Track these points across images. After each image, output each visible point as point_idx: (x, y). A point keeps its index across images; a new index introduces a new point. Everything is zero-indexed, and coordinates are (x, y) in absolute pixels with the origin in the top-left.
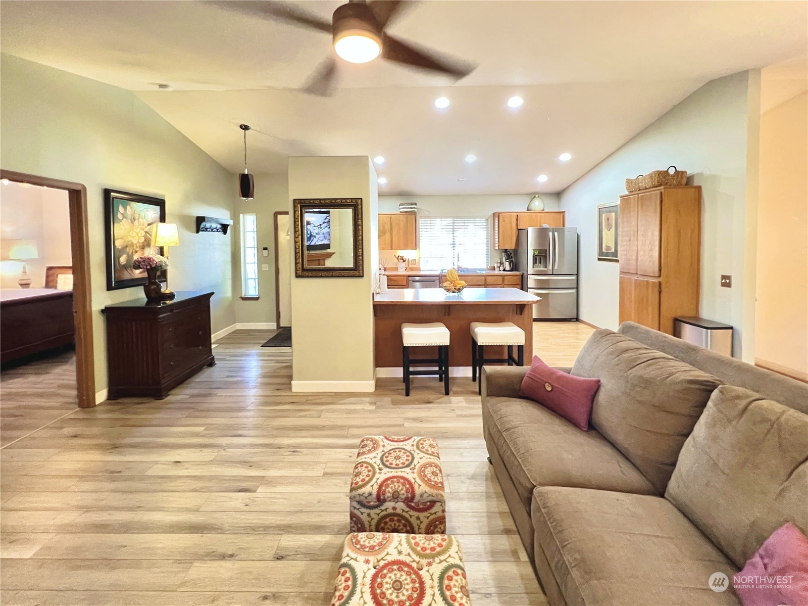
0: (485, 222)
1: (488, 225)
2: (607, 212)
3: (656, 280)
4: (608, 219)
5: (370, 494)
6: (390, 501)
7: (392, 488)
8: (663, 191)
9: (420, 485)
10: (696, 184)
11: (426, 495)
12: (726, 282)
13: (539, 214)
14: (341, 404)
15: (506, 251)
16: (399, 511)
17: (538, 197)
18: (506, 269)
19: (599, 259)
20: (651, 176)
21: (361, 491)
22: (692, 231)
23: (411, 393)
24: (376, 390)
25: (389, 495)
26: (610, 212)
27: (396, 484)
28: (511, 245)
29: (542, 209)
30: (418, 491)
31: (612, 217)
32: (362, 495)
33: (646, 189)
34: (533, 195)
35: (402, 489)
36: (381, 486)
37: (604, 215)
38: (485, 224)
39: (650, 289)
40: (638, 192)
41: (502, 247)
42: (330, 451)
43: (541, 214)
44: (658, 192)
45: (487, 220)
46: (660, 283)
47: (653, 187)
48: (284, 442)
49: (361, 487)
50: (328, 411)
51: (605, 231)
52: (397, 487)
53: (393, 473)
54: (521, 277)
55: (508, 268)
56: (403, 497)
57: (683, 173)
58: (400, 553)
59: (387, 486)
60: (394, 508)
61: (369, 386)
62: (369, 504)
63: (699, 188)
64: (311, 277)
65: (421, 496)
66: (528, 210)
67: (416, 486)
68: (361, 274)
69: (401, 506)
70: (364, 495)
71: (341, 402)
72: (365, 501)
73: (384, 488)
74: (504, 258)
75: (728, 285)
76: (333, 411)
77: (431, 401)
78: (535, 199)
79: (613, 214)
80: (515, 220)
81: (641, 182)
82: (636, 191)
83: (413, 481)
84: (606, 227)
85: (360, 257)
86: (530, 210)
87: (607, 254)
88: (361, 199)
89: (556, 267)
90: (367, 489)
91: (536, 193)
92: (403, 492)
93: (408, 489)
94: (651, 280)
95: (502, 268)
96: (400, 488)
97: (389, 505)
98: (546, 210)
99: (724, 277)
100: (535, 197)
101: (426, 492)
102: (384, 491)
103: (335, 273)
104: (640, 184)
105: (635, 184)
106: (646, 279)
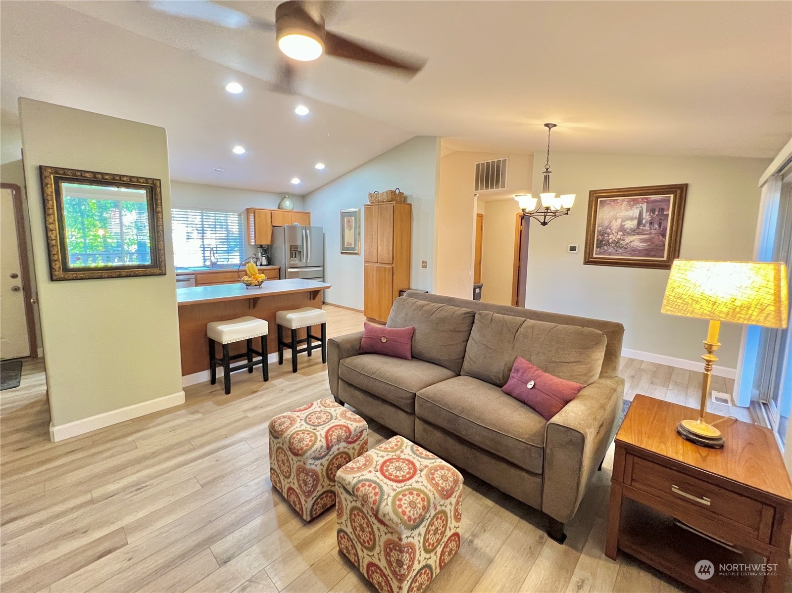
0: (237, 216)
1: (241, 220)
2: (348, 216)
3: (390, 266)
4: (349, 222)
5: (322, 447)
6: (335, 445)
7: (335, 435)
8: (395, 204)
9: (352, 424)
10: (409, 202)
11: (358, 428)
12: (425, 265)
13: (290, 213)
14: (155, 426)
15: (261, 246)
16: (342, 450)
17: (288, 197)
18: (263, 264)
19: (342, 253)
20: (387, 193)
21: (314, 449)
22: (407, 233)
23: (233, 389)
24: (186, 400)
25: (335, 440)
26: (351, 216)
27: (336, 431)
28: (266, 242)
29: (291, 209)
30: (352, 428)
31: (352, 220)
32: (316, 450)
33: (384, 202)
34: (283, 196)
35: (342, 432)
36: (326, 438)
37: (346, 218)
38: (237, 219)
39: (387, 273)
40: (377, 204)
41: (259, 243)
42: (188, 467)
43: (292, 213)
44: (392, 205)
45: (240, 215)
46: (393, 268)
47: (388, 201)
48: (111, 489)
49: (313, 446)
50: (143, 438)
51: (347, 231)
52: (338, 433)
53: (327, 427)
54: (278, 270)
55: (264, 263)
56: (344, 437)
57: (403, 193)
58: (382, 457)
59: (331, 435)
60: (338, 449)
61: (180, 397)
62: (321, 456)
63: (410, 205)
64: (82, 279)
65: (355, 430)
66: (279, 208)
67: (350, 426)
68: (164, 271)
69: (343, 444)
70: (318, 450)
71: (152, 424)
72: (318, 456)
73: (329, 438)
74: (260, 253)
75: (425, 267)
76: (151, 436)
77: (255, 390)
78: (285, 199)
79: (353, 218)
80: (270, 216)
81: (380, 197)
82: (376, 202)
83: (345, 424)
84: (347, 228)
85: (162, 252)
86: (282, 209)
87: (348, 249)
88: (160, 180)
89: (309, 261)
90: (318, 445)
91: (286, 193)
92: (343, 434)
93: (345, 430)
94: (387, 266)
95: (258, 263)
96: (340, 432)
97: (335, 449)
98: (294, 210)
99: (423, 262)
100: (285, 197)
101: (357, 427)
102: (331, 440)
103: (123, 273)
104: (379, 198)
105: (376, 197)
106: (383, 266)
